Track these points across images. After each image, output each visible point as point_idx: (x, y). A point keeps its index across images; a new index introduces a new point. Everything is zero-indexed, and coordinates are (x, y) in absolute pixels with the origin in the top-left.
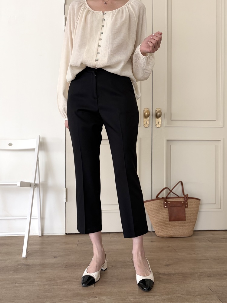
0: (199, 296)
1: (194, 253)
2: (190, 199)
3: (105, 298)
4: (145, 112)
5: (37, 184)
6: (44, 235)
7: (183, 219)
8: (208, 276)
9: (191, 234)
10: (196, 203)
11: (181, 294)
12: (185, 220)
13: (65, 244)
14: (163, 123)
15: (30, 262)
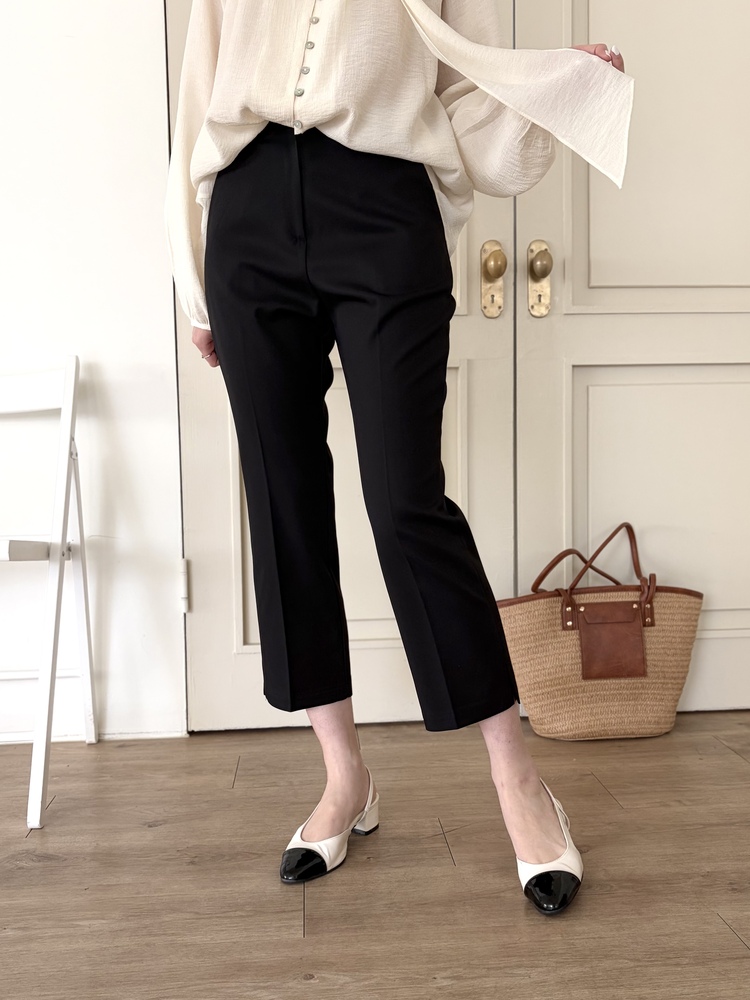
0: (697, 964)
1: (679, 801)
2: (663, 594)
3: (343, 979)
4: (485, 256)
5: (75, 546)
6: (107, 737)
7: (637, 670)
8: (733, 889)
9: (666, 728)
10: (687, 608)
11: (631, 960)
12: (644, 674)
13: (189, 773)
14: (557, 299)
15: (56, 844)
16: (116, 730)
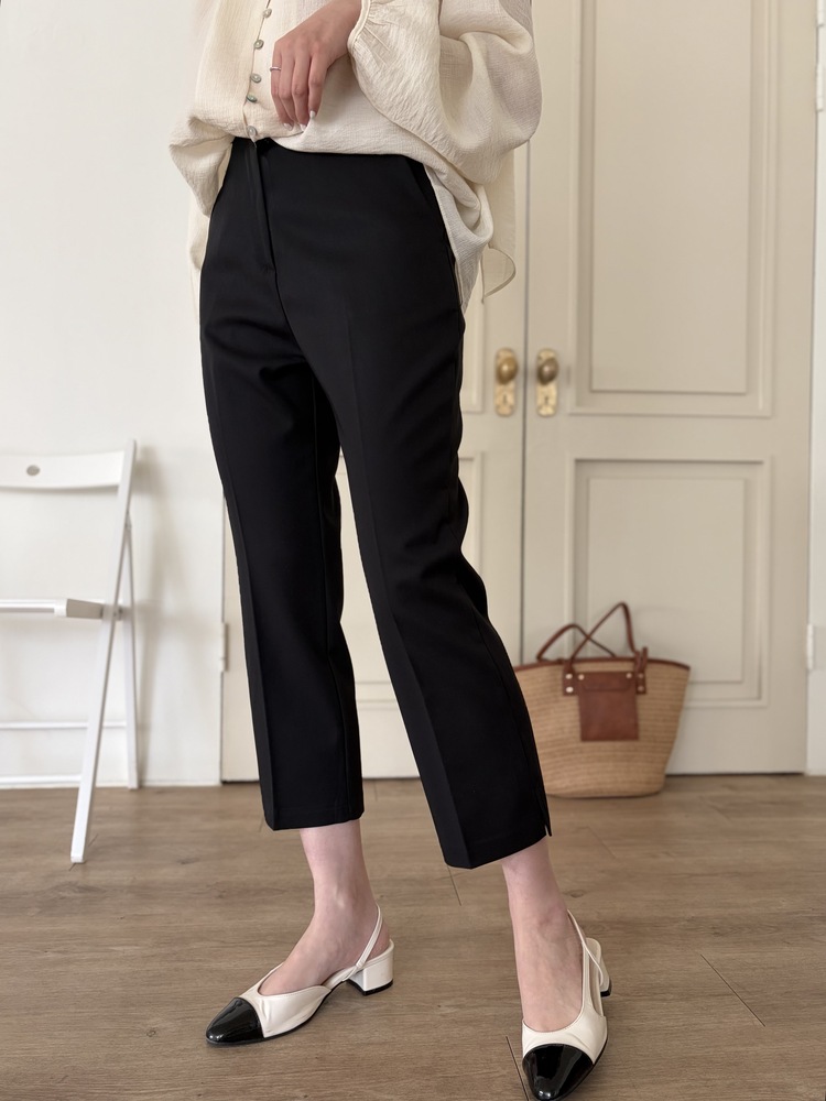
0: (681, 1000)
1: (667, 853)
2: (655, 666)
4: (499, 362)
5: (126, 609)
6: (148, 783)
7: (630, 733)
8: (715, 933)
9: (656, 787)
10: (676, 679)
12: (636, 738)
13: (220, 817)
14: (562, 400)
15: (96, 877)
16: (156, 778)
